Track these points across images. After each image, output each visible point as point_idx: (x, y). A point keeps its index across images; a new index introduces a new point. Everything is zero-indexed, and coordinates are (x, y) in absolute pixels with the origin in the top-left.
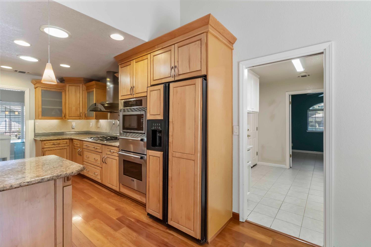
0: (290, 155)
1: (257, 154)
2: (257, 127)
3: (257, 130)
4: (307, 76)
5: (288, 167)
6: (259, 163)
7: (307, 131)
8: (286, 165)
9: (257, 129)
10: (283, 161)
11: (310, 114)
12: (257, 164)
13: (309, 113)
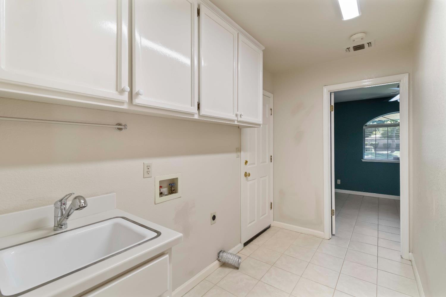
0: (332, 210)
1: (271, 208)
2: (271, 156)
3: (271, 161)
4: (366, 46)
5: (327, 234)
6: (274, 224)
7: (363, 160)
8: (324, 232)
9: (271, 159)
10: (318, 224)
11: (367, 133)
12: (272, 225)
13: (367, 130)
